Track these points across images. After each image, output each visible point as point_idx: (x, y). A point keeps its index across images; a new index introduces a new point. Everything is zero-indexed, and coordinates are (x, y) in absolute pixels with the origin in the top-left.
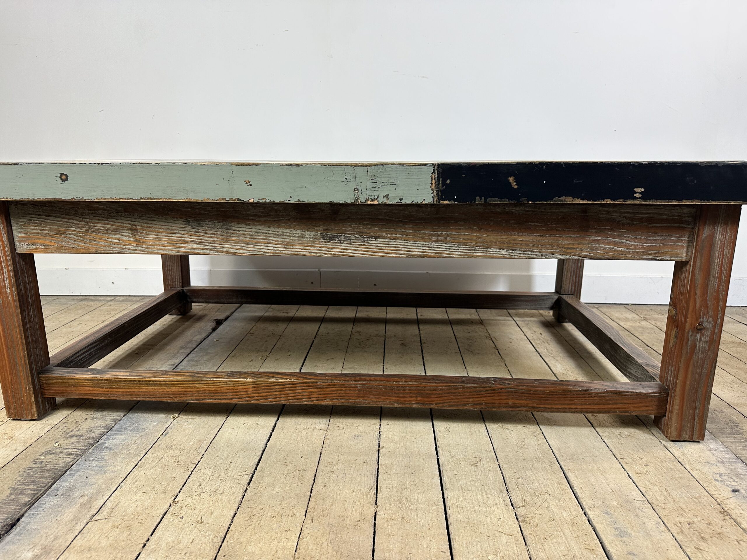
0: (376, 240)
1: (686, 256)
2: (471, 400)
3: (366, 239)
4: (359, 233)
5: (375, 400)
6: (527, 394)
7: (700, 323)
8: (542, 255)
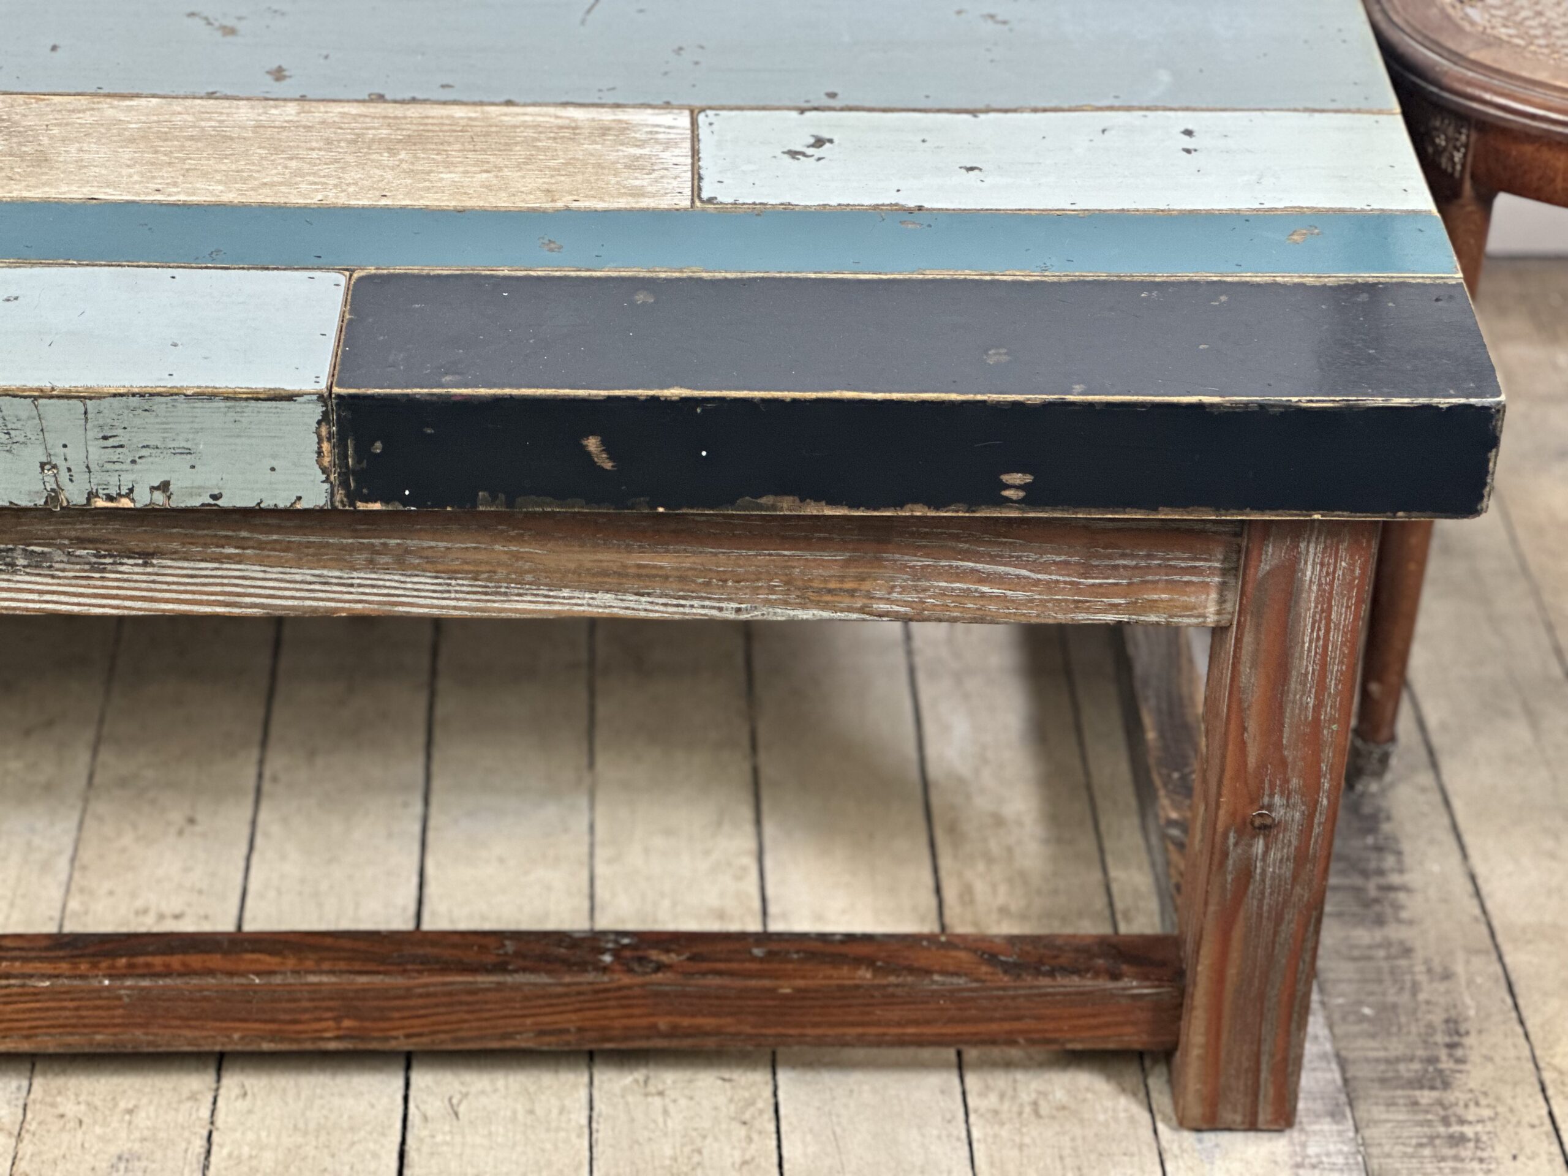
0: (145, 564)
1: (1219, 613)
2: (529, 1021)
3: (109, 560)
4: (82, 542)
5: (188, 1033)
6: (718, 997)
7: (1262, 808)
8: (738, 610)
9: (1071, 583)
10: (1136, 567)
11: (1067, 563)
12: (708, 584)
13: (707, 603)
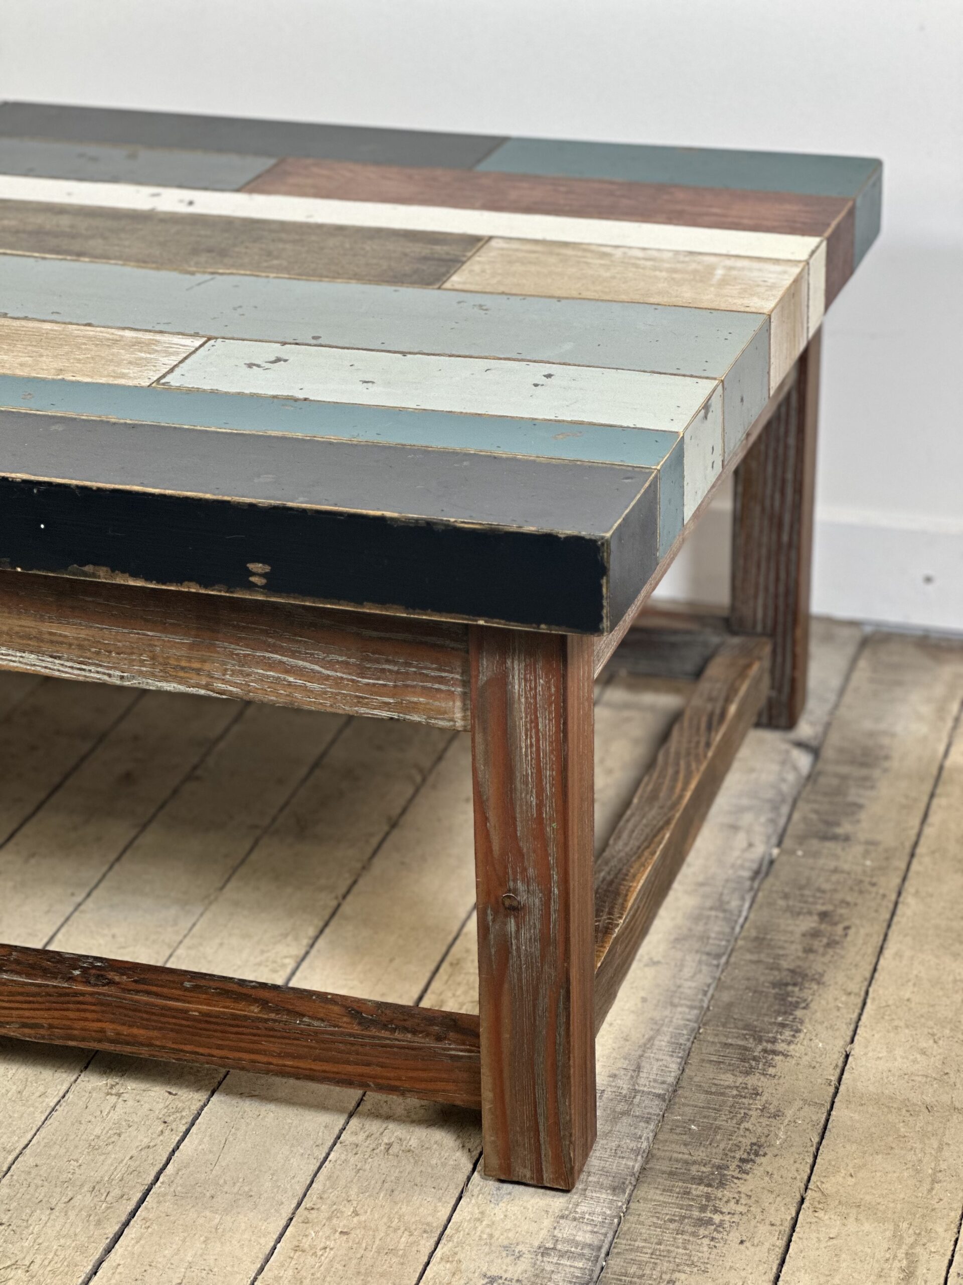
1: (464, 718)
7: (509, 891)
8: (122, 678)
9: (353, 681)
10: (398, 672)
11: (347, 663)
12: (98, 653)
13: (99, 669)
